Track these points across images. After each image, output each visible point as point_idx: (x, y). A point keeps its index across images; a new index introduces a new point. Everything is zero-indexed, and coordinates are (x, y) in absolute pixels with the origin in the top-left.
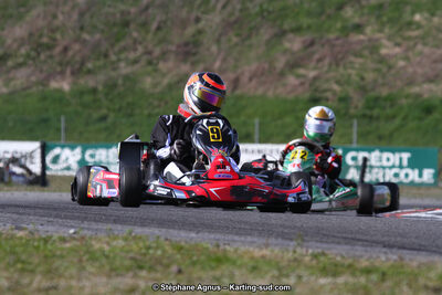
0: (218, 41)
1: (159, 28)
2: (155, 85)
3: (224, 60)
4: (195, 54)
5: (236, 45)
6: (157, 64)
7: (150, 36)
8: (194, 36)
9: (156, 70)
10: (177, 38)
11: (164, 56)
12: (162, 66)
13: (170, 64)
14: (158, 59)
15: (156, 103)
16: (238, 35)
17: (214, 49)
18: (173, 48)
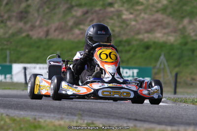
0: (38, 11)
1: (7, 4)
2: (5, 33)
3: (41, 21)
4: (25, 18)
5: (47, 13)
6: (6, 23)
7: (2, 8)
8: (25, 8)
9: (6, 26)
10: (16, 9)
11: (9, 18)
12: (9, 23)
13: (13, 22)
14: (7, 20)
15: (5, 43)
16: (48, 8)
17: (36, 15)
18: (15, 14)
